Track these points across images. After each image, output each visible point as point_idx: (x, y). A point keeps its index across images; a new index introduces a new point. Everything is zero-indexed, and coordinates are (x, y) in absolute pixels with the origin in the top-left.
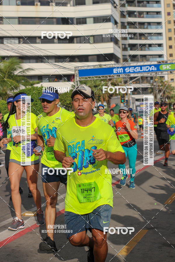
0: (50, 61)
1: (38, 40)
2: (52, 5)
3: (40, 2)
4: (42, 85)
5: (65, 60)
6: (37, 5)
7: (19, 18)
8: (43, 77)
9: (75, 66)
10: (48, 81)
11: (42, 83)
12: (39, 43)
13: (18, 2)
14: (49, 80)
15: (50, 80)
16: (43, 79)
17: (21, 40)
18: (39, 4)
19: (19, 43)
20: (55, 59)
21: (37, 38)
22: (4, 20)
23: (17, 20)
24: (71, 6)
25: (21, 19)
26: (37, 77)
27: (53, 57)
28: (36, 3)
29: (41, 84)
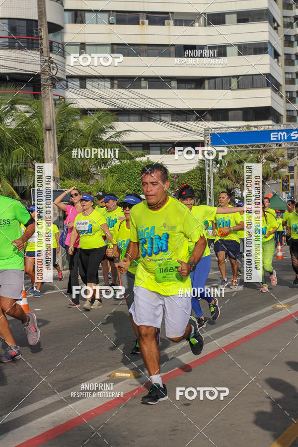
0: (163, 118)
1: (144, 83)
2: (169, 24)
3: (147, 18)
4: (148, 158)
5: (188, 116)
6: (143, 23)
7: (113, 44)
8: (150, 145)
9: (204, 127)
10: (159, 152)
11: (149, 156)
12: (145, 88)
13: (110, 18)
14: (161, 150)
15: (163, 150)
16: (150, 148)
17: (116, 82)
18: (147, 21)
19: (112, 87)
20: (172, 115)
21: (142, 79)
22: (87, 48)
23: (109, 48)
24: (199, 26)
25: (115, 47)
26: (141, 145)
27: (168, 112)
28: (141, 21)
29: (147, 156)
